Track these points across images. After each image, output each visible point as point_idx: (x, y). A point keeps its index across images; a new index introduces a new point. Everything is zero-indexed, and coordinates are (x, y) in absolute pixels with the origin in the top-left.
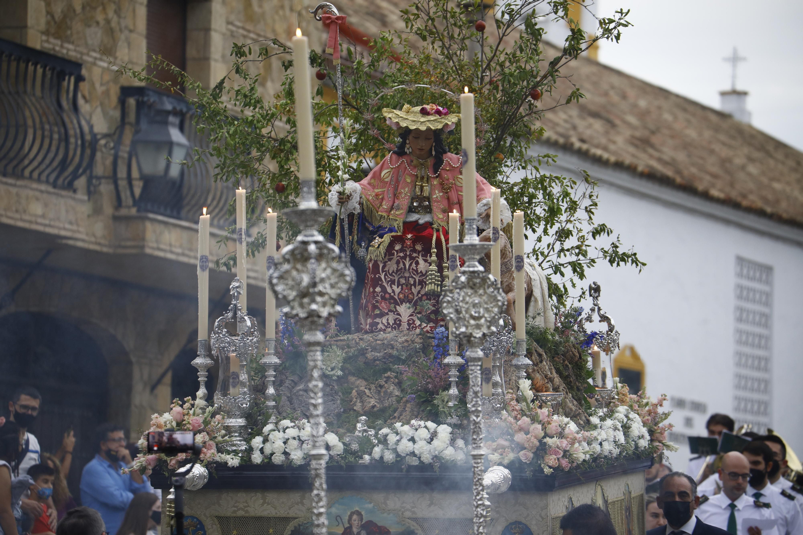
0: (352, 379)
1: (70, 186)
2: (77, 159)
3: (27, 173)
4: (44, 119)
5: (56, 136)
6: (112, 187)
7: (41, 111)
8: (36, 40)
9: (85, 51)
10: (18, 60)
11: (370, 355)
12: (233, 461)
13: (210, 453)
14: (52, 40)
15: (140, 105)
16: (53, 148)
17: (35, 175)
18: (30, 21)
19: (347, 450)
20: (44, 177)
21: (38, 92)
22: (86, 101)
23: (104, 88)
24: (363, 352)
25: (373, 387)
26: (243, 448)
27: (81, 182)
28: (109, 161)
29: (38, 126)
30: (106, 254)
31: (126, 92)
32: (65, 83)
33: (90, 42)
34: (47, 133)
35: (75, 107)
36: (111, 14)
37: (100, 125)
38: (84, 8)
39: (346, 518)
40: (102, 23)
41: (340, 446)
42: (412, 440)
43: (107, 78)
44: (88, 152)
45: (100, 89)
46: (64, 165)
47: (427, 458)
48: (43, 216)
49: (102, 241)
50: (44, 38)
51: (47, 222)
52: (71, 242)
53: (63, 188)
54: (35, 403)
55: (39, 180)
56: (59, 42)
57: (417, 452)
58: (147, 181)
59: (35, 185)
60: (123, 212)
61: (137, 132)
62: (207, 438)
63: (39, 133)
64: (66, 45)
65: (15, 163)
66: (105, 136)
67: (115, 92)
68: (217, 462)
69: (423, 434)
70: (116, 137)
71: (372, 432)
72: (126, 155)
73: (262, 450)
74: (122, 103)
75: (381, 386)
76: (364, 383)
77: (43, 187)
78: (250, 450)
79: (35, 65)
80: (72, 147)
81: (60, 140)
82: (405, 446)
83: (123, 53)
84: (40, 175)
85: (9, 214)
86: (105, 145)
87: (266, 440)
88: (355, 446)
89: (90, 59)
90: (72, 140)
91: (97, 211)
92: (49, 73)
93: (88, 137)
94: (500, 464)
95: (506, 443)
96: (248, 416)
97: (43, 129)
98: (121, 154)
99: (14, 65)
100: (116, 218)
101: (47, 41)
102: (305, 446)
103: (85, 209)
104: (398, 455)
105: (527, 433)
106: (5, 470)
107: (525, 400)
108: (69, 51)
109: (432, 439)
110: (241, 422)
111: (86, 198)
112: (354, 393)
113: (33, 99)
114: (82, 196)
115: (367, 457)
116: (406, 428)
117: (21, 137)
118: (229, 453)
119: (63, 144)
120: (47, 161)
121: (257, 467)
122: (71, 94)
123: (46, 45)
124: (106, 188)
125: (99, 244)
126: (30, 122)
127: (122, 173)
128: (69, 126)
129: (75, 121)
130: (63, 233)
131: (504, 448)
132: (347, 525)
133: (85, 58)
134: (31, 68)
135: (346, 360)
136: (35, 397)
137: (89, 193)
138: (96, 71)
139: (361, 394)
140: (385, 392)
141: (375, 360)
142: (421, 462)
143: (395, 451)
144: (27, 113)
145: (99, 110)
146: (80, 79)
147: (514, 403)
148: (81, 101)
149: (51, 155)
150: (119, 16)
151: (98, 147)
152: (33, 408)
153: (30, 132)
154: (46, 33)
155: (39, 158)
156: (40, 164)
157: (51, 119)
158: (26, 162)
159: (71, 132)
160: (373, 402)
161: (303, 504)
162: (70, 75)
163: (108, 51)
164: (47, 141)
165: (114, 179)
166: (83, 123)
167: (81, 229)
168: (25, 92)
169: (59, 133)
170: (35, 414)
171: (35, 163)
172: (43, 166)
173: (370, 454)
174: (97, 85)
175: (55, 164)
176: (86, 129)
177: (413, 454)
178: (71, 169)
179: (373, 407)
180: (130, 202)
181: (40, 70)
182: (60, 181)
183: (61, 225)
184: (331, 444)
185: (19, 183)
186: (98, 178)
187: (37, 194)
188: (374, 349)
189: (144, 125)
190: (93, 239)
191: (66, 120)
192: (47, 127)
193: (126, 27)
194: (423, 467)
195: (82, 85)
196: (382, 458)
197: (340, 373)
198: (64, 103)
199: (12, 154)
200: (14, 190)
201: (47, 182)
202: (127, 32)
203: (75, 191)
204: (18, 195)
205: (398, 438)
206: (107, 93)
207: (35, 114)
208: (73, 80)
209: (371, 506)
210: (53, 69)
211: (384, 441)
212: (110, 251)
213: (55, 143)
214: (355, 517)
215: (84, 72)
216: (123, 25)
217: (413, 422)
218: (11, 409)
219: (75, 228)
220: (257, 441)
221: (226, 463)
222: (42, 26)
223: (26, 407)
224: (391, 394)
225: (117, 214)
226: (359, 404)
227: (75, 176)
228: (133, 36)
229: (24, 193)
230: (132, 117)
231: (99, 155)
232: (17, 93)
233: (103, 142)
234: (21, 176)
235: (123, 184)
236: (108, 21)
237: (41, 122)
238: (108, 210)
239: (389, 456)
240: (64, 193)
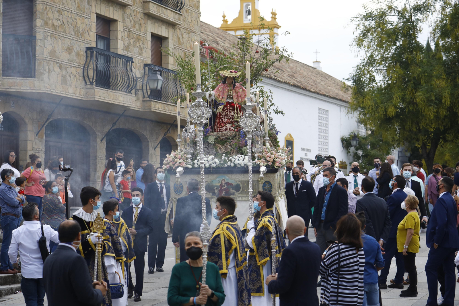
0: (217, 144)
1: (130, 92)
2: (132, 85)
3: (118, 89)
4: (123, 74)
5: (126, 78)
6: (142, 92)
7: (122, 72)
8: (120, 52)
9: (134, 54)
10: (116, 58)
11: (221, 138)
12: (190, 167)
13: (184, 165)
14: (125, 52)
15: (149, 69)
16: (125, 82)
17: (121, 89)
18: (119, 47)
19: (220, 163)
21: (121, 66)
22: (134, 68)
23: (139, 64)
24: (219, 137)
25: (223, 146)
26: (192, 163)
27: (133, 91)
28: (141, 85)
29: (121, 76)
30: (141, 111)
31: (146, 65)
32: (128, 63)
33: (135, 52)
34: (123, 78)
35: (131, 70)
36: (141, 44)
37: (138, 75)
38: (133, 42)
39: (221, 181)
40: (138, 46)
41: (219, 162)
42: (238, 160)
43: (140, 62)
44: (135, 82)
45: (138, 65)
46: (128, 86)
47: (243, 165)
48: (123, 101)
49: (140, 108)
50: (123, 51)
51: (124, 103)
52: (131, 108)
53: (128, 93)
54: (122, 155)
55: (122, 91)
56: (127, 52)
57: (240, 163)
58: (152, 90)
59: (121, 92)
60: (145, 99)
61: (148, 76)
62: (183, 161)
63: (121, 78)
64: (129, 53)
65: (115, 86)
66: (140, 78)
67: (142, 65)
68: (185, 167)
69: (241, 158)
70: (143, 78)
71: (226, 158)
72: (146, 83)
73: (197, 164)
74: (144, 68)
75: (225, 146)
76: (220, 145)
77: (123, 93)
78: (194, 164)
79: (120, 59)
80: (130, 81)
81: (127, 79)
82: (237, 162)
83: (144, 54)
84: (122, 89)
85: (114, 101)
86: (140, 81)
87: (198, 161)
88: (222, 162)
89: (135, 57)
90: (131, 79)
91: (138, 99)
92: (124, 61)
93: (135, 78)
94: (263, 166)
95: (264, 160)
96: (192, 155)
97: (122, 76)
98: (144, 83)
99: (114, 59)
100: (143, 101)
101: (123, 52)
102: (209, 162)
103: (135, 99)
104: (235, 164)
105: (270, 157)
106: (113, 172)
107: (268, 149)
108: (129, 55)
109: (244, 160)
110: (190, 156)
111: (135, 95)
112: (218, 148)
113: (120, 68)
114: (133, 95)
116: (236, 157)
117: (116, 79)
118: (188, 164)
119: (128, 81)
120: (124, 85)
121: (196, 168)
122: (130, 67)
124: (140, 93)
125: (139, 108)
126: (119, 75)
127: (145, 88)
129: (131, 74)
130: (129, 106)
132: (221, 183)
133: (134, 56)
134: (119, 59)
135: (215, 139)
137: (136, 94)
138: (137, 60)
139: (220, 148)
140: (227, 148)
141: (223, 139)
142: (241, 166)
144: (118, 72)
145: (138, 70)
146: (132, 62)
147: (265, 149)
150: (143, 44)
151: (138, 81)
152: (121, 156)
153: (119, 77)
154: (123, 50)
155: (122, 85)
156: (122, 86)
157: (125, 74)
158: (118, 86)
159: (130, 77)
160: (224, 150)
161: (209, 177)
162: (130, 61)
163: (140, 54)
164: (124, 80)
165: (142, 90)
166: (134, 74)
167: (133, 104)
168: (118, 66)
169: (127, 77)
171: (121, 86)
172: (123, 87)
173: (227, 164)
175: (126, 86)
176: (134, 76)
177: (239, 164)
178: (130, 87)
179: (224, 152)
180: (147, 96)
181: (121, 60)
182: (127, 91)
183: (128, 103)
184: (216, 162)
185: (116, 92)
186: (138, 90)
187: (121, 95)
188: (222, 136)
189: (150, 75)
190: (137, 107)
191: (129, 74)
192: (124, 76)
193: (145, 47)
195: (133, 64)
196: (230, 165)
197: (214, 143)
198: (128, 69)
199: (114, 84)
200: (115, 94)
201: (124, 91)
202: (145, 48)
203: (132, 94)
205: (234, 160)
206: (140, 66)
207: (120, 73)
208: (130, 62)
209: (227, 178)
211: (231, 160)
212: (142, 110)
213: (126, 80)
214: (223, 181)
215: (134, 60)
216: (144, 47)
217: (238, 155)
218: (116, 156)
219: (132, 104)
220: (196, 161)
221: (188, 167)
222: (122, 48)
224: (228, 148)
226: (220, 151)
227: (132, 89)
228: (147, 49)
229: (118, 94)
230: (147, 72)
231: (138, 83)
232: (115, 67)
233: (139, 80)
234: (117, 90)
235: (145, 91)
236: (140, 46)
238: (141, 99)
239: (232, 165)
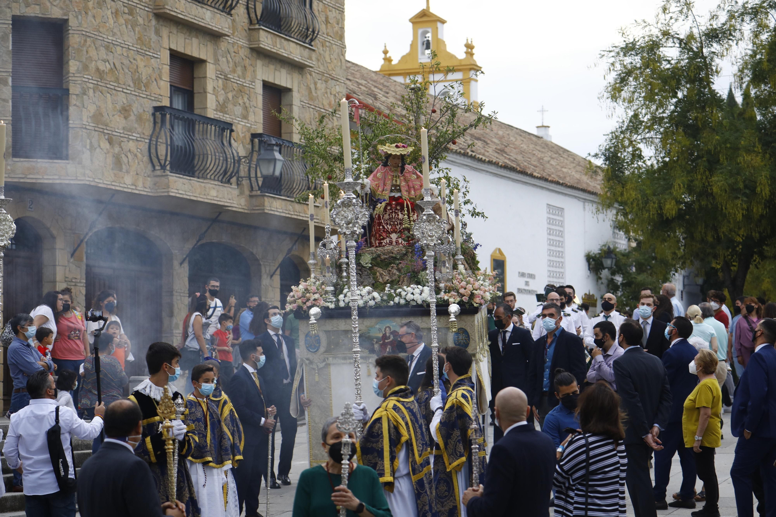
0: (375, 268)
1: (229, 182)
2: (232, 169)
3: (209, 176)
4: (216, 151)
5: (221, 158)
6: (248, 181)
7: (214, 147)
8: (211, 114)
9: (234, 118)
10: (203, 124)
11: (382, 257)
12: (332, 306)
13: (322, 303)
14: (219, 113)
15: (260, 142)
16: (221, 164)
17: (213, 177)
18: (209, 105)
19: (382, 300)
20: (216, 178)
21: (213, 138)
22: (235, 141)
23: (243, 135)
24: (379, 256)
25: (386, 271)
26: (334, 300)
27: (234, 180)
28: (246, 169)
29: (213, 154)
30: (247, 213)
31: (254, 136)
32: (225, 133)
33: (236, 113)
34: (217, 157)
35: (230, 145)
36: (246, 100)
37: (242, 152)
38: (233, 97)
39: (383, 330)
40: (242, 104)
41: (380, 298)
42: (413, 294)
43: (244, 130)
44: (237, 165)
45: (241, 135)
46: (225, 172)
47: (420, 302)
48: (217, 197)
49: (244, 207)
50: (215, 112)
51: (219, 199)
52: (230, 208)
53: (225, 183)
54: (218, 284)
55: (214, 180)
56: (222, 114)
57: (415, 299)
58: (265, 178)
59: (212, 182)
60: (254, 193)
61: (259, 155)
62: (319, 296)
63: (214, 157)
64: (225, 115)
65: (203, 172)
66: (245, 157)
67: (248, 137)
68: (324, 307)
69: (417, 291)
70: (249, 158)
71: (393, 291)
72: (254, 166)
73: (344, 301)
74: (252, 141)
75: (390, 271)
76: (381, 270)
77: (216, 183)
78: (338, 301)
79: (211, 125)
80: (229, 163)
81: (223, 160)
82: (410, 297)
83: (252, 117)
84: (215, 176)
85: (201, 196)
86: (244, 162)
87: (345, 296)
88: (385, 298)
89: (236, 121)
90: (229, 160)
91: (242, 193)
92: (217, 129)
93: (236, 158)
94: (454, 303)
95: (456, 294)
96: (335, 285)
97: (215, 155)
98: (252, 165)
99: (201, 125)
100: (251, 196)
101: (217, 114)
102: (364, 298)
103: (236, 192)
104: (407, 301)
105: (465, 289)
106: (199, 317)
107: (462, 274)
108: (227, 118)
109: (421, 293)
110: (332, 288)
111: (236, 187)
112: (378, 274)
113: (211, 141)
114: (234, 186)
115: (392, 303)
116: (409, 288)
117: (205, 159)
118: (328, 302)
119: (225, 162)
120: (218, 170)
121: (343, 308)
122: (228, 139)
123: (216, 116)
124: (245, 182)
125: (243, 209)
126: (209, 153)
127: (253, 175)
128: (227, 153)
129: (230, 151)
130: (226, 204)
131: (454, 295)
132: (384, 333)
133: (234, 121)
134: (209, 127)
135: (372, 259)
136: (217, 281)
137: (238, 185)
138: (240, 127)
139: (381, 275)
140: (392, 273)
141: (385, 259)
142: (417, 303)
143: (405, 299)
144: (208, 148)
145: (241, 145)
146: (232, 131)
147: (457, 276)
148: (233, 141)
149: (219, 167)
150: (250, 101)
151: (241, 163)
152: (217, 287)
153: (210, 156)
154: (216, 110)
155: (214, 169)
156: (215, 171)
157: (219, 150)
158: (208, 171)
159: (228, 156)
160: (387, 278)
161: (363, 324)
162: (227, 129)
163: (245, 117)
164: (217, 161)
165: (250, 178)
166: (234, 152)
167: (234, 202)
168: (207, 138)
169: (223, 157)
170: (218, 289)
171: (212, 172)
172: (216, 173)
173: (393, 301)
174: (240, 134)
175: (221, 172)
176: (235, 154)
177: (413, 300)
178: (229, 173)
179: (388, 280)
180: (257, 188)
181: (213, 128)
182: (224, 180)
183: (225, 201)
184: (375, 297)
185: (205, 181)
186: (242, 177)
187: (214, 186)
188: (384, 254)
189: (262, 152)
190: (240, 207)
191: (226, 150)
192: (217, 154)
193: (253, 106)
194: (418, 306)
195: (233, 133)
196: (399, 302)
197: (370, 265)
198: (225, 143)
199: (201, 168)
200: (203, 185)
201: (218, 180)
202: (253, 108)
203: (231, 184)
204: (205, 187)
205: (406, 293)
206: (244, 137)
207: (212, 149)
208: (229, 131)
210: (219, 127)
211: (400, 295)
212: (249, 212)
213: (221, 161)
214: (387, 329)
215: (234, 128)
216: (251, 104)
217: (412, 286)
218: (207, 288)
219: (231, 201)
220: (341, 297)
221: (328, 307)
222: (214, 107)
223: (213, 286)
224: (395, 274)
225: (251, 194)
226: (381, 279)
227: (231, 177)
228: (256, 109)
229: (208, 186)
230: (257, 148)
231: (242, 166)
232: (203, 139)
233: (243, 160)
234: (206, 178)
235: (253, 179)
236: (244, 103)
237: (215, 152)
238: (247, 192)
239: (402, 302)
240: (226, 185)
